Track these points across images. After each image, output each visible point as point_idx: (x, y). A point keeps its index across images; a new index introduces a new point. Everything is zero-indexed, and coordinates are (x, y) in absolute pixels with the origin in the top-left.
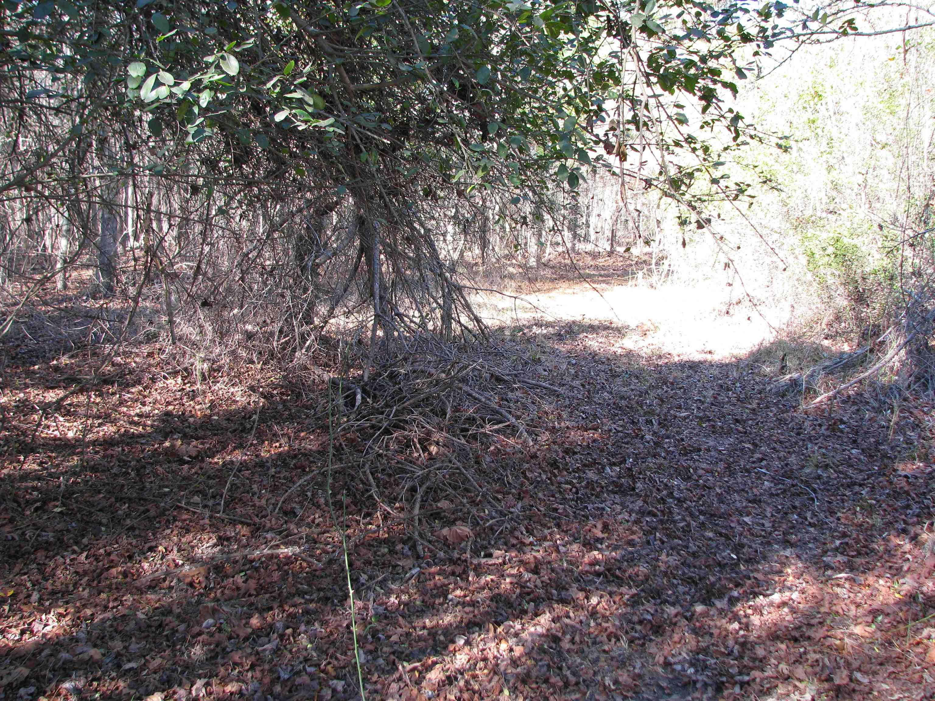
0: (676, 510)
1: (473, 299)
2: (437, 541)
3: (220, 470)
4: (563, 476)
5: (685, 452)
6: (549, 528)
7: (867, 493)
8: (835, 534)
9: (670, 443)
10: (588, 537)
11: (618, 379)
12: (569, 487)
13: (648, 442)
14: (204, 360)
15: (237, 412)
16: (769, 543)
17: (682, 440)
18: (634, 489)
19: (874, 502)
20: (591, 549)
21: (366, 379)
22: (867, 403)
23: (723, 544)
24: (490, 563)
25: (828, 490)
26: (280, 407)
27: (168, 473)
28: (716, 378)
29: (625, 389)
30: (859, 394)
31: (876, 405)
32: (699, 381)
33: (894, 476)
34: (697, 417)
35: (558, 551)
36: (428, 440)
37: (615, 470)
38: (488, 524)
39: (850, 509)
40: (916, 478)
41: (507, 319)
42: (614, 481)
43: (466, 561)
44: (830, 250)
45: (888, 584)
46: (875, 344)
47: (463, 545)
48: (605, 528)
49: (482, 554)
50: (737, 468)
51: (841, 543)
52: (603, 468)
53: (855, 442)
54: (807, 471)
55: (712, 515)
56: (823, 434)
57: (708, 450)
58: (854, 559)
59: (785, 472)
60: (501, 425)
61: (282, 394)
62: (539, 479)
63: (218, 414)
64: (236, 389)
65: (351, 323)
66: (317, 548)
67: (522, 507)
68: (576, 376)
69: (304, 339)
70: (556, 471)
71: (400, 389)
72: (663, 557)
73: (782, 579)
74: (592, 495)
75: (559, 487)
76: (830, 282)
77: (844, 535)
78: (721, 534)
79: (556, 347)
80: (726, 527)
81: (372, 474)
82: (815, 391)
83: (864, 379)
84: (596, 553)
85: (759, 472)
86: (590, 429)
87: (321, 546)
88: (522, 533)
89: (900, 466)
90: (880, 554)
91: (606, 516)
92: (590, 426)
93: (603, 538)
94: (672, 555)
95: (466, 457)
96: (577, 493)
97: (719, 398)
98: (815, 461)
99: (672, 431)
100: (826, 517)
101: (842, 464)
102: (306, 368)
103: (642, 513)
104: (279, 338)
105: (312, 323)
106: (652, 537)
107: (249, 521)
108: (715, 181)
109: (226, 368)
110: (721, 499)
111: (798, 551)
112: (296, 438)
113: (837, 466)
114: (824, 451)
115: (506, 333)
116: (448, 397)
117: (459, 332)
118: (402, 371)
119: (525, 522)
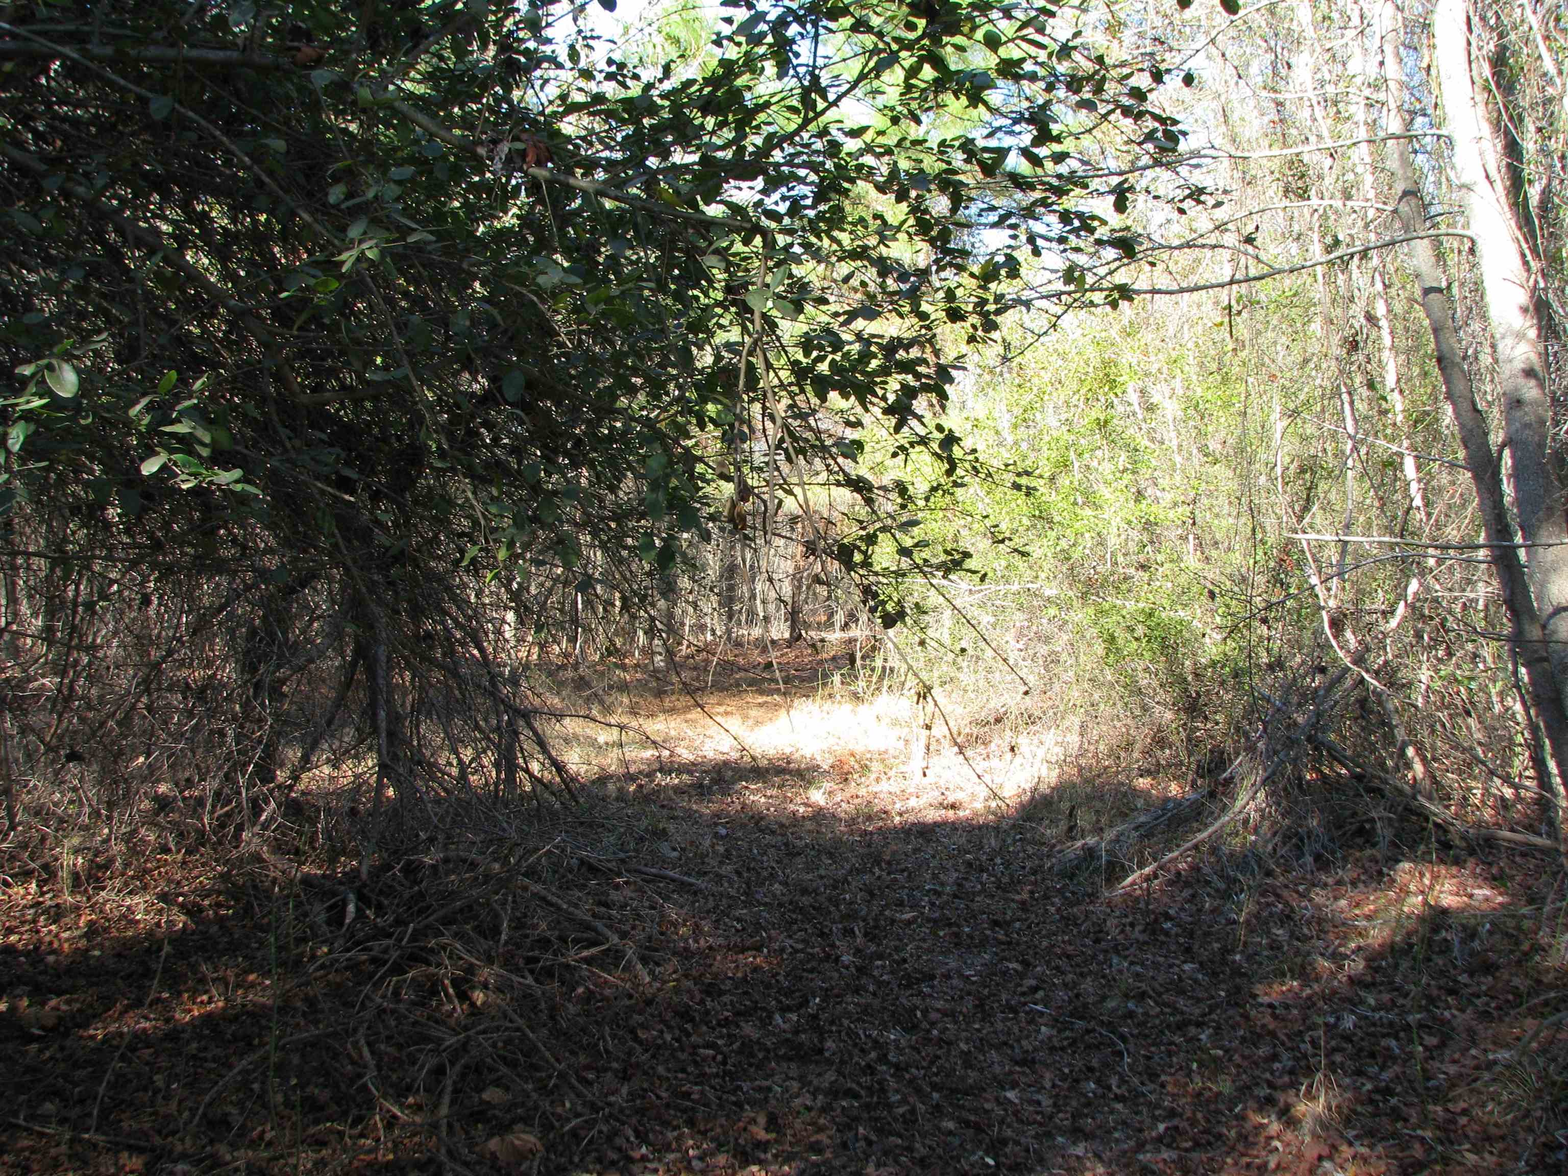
0: (892, 1083)
1: (552, 730)
2: (480, 1163)
3: (98, 1050)
4: (702, 1035)
5: (909, 982)
6: (675, 1128)
7: (1209, 1037)
8: (1157, 1113)
9: (884, 967)
10: (741, 1141)
11: (798, 860)
12: (711, 1052)
13: (847, 968)
14: (76, 851)
15: (135, 940)
16: (1049, 1135)
17: (905, 961)
18: (821, 1051)
19: (1220, 1053)
20: (745, 1164)
21: (364, 876)
22: (1208, 883)
23: (972, 1141)
25: (1146, 1036)
26: (214, 929)
28: (962, 851)
29: (810, 876)
30: (1195, 868)
31: (1222, 886)
32: (934, 857)
33: (1252, 1006)
34: (929, 920)
35: (689, 1168)
36: (467, 981)
37: (790, 1020)
38: (567, 1128)
39: (1181, 1068)
40: (1287, 1007)
41: (611, 762)
42: (787, 1040)
44: (1140, 630)
46: (1217, 783)
47: (525, 1166)
48: (773, 1123)
50: (996, 1005)
51: (1167, 1129)
52: (770, 1017)
53: (1188, 950)
54: (1111, 1004)
55: (953, 1091)
56: (1137, 941)
57: (947, 977)
58: (1189, 1155)
59: (1075, 1008)
60: (594, 950)
61: (219, 905)
62: (660, 1042)
63: (101, 946)
64: (137, 899)
65: (348, 772)
67: (629, 1093)
68: (727, 855)
69: (257, 810)
70: (688, 1026)
71: (420, 892)
72: (870, 1170)
74: (751, 1065)
75: (694, 1054)
76: (1143, 683)
77: (1172, 1114)
78: (968, 1124)
79: (695, 807)
80: (975, 1111)
81: (369, 1044)
82: (1123, 866)
83: (1203, 841)
84: (754, 1169)
85: (1032, 1010)
86: (749, 949)
88: (628, 1140)
89: (1259, 989)
90: (1231, 1143)
91: (773, 1102)
92: (749, 942)
93: (768, 1142)
94: (885, 1165)
95: (535, 1009)
96: (724, 1063)
97: (968, 885)
98: (1123, 987)
99: (887, 947)
100: (1143, 1084)
101: (1168, 990)
102: (261, 860)
103: (834, 1093)
104: (214, 806)
105: (273, 779)
106: (851, 1135)
107: (142, 1144)
108: (904, 552)
109: (118, 864)
110: (968, 1061)
111: (1097, 1145)
112: (238, 986)
113: (1160, 994)
114: (1138, 968)
115: (611, 787)
116: (504, 903)
117: (528, 789)
118: (428, 861)
119: (634, 1120)
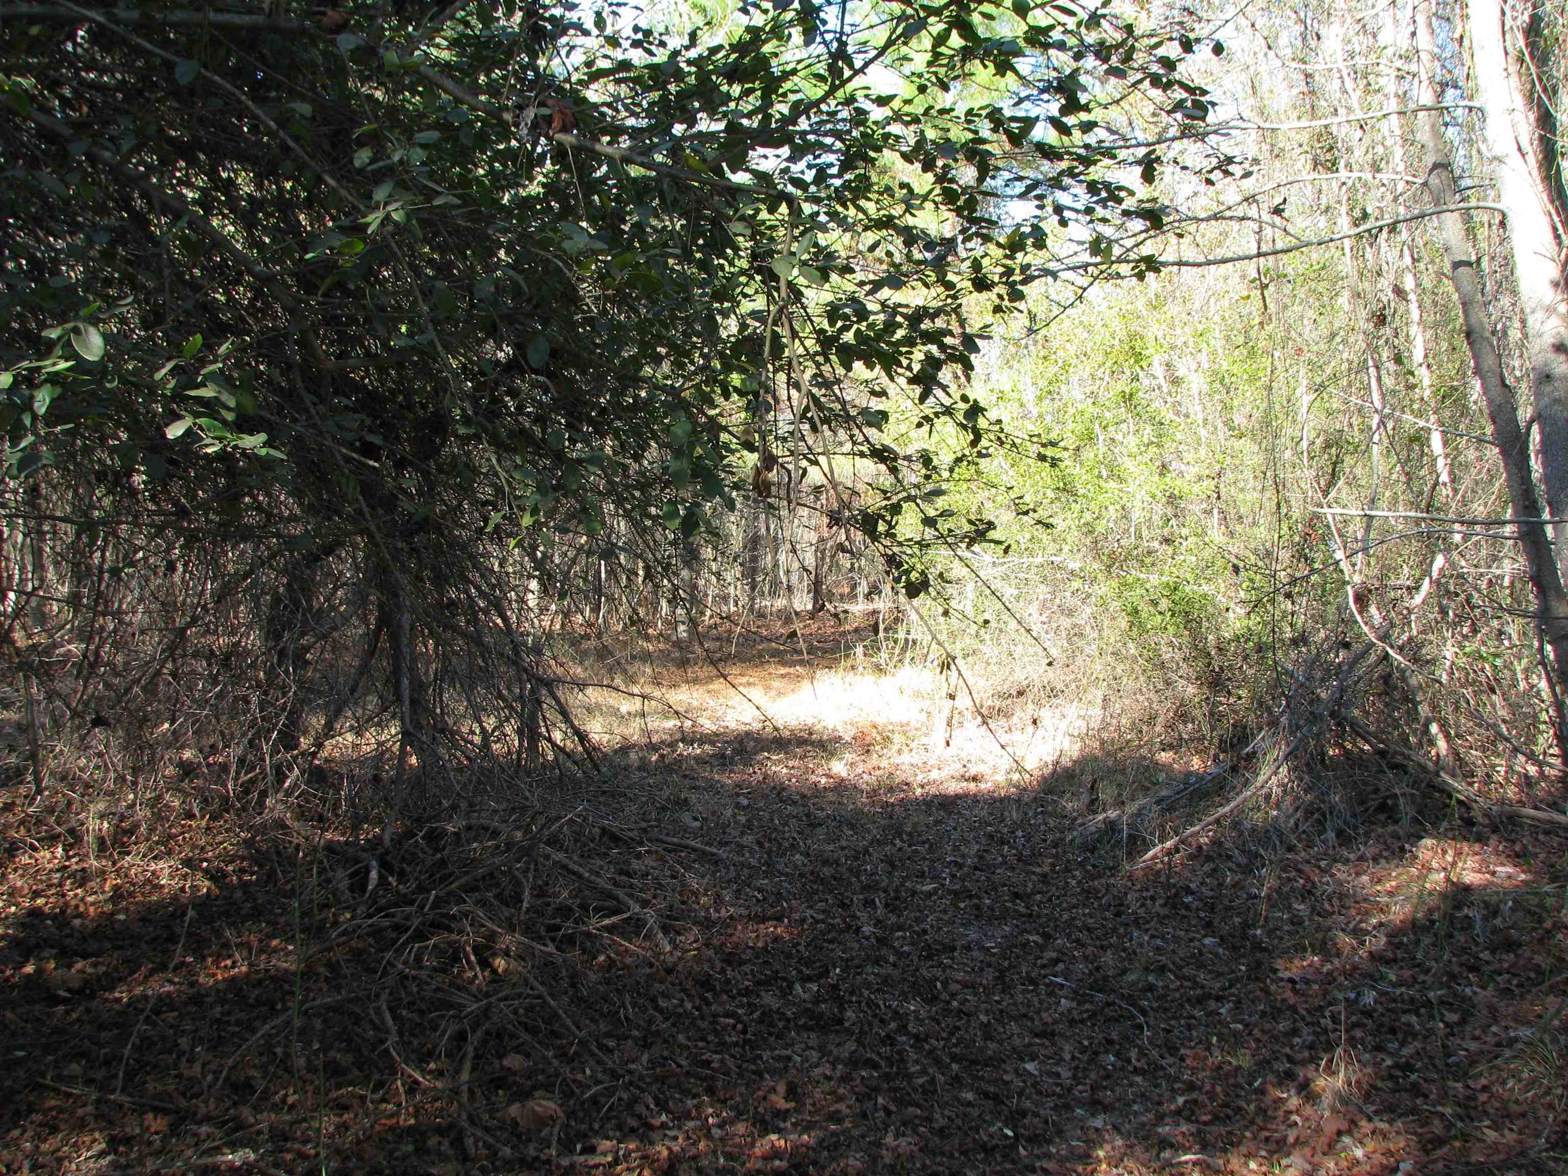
0: (912, 1054)
1: (575, 700)
2: (501, 1128)
3: (123, 1013)
4: (722, 1004)
5: (930, 953)
6: (695, 1096)
7: (1230, 1011)
8: (1176, 1086)
9: (904, 938)
10: (760, 1110)
11: (819, 830)
12: (731, 1021)
13: (867, 938)
14: (102, 817)
15: (160, 904)
16: (1067, 1107)
17: (925, 932)
18: (840, 1022)
19: (1240, 1026)
20: (765, 1132)
21: (387, 843)
22: (1229, 857)
23: (991, 1112)
24: (592, 1163)
25: (1166, 1010)
26: (239, 894)
27: (26, 1021)
28: (984, 823)
29: (831, 847)
30: (1216, 843)
31: (1243, 860)
32: (955, 829)
33: (1273, 980)
34: (950, 892)
35: (709, 1136)
36: (489, 948)
37: (809, 990)
38: (587, 1095)
39: (1200, 1042)
40: (1307, 982)
41: (633, 731)
42: (808, 1010)
43: (548, 1162)
44: (1164, 604)
45: (1264, 1169)
46: (1239, 758)
47: (545, 1132)
48: (792, 1092)
49: (579, 1147)
50: (1016, 977)
51: (1186, 1102)
52: (790, 986)
53: (1209, 924)
54: (1131, 977)
55: (974, 1062)
56: (1158, 915)
57: (968, 948)
58: (1207, 1128)
59: (1096, 981)
60: (614, 919)
61: (242, 871)
62: (680, 1010)
63: (126, 910)
64: (161, 864)
65: (370, 742)
66: (288, 1151)
67: (650, 1061)
68: (749, 826)
69: (281, 777)
70: (709, 995)
71: (442, 859)
72: (889, 1139)
73: (1089, 1168)
74: (771, 1034)
75: (715, 1022)
76: (1166, 657)
77: (1191, 1087)
78: (987, 1095)
79: (717, 777)
80: (994, 1082)
81: (391, 1009)
82: (1144, 839)
83: (1224, 816)
84: (774, 1137)
85: (1052, 982)
86: (769, 919)
87: (297, 1146)
88: (648, 1107)
89: (1279, 964)
90: (1250, 1117)
91: (793, 1071)
92: (770, 912)
93: (787, 1110)
94: (904, 1135)
95: (556, 978)
96: (744, 1032)
97: (988, 857)
98: (1143, 961)
99: (907, 918)
100: (1162, 1057)
101: (1188, 964)
102: (284, 826)
103: (854, 1062)
104: (238, 773)
105: (297, 746)
106: (870, 1104)
107: (167, 1105)
108: (929, 522)
109: (143, 828)
110: (987, 1032)
111: (1116, 1118)
112: (261, 951)
113: (1180, 968)
114: (1159, 942)
115: (633, 756)
116: (526, 871)
117: (550, 757)
118: (450, 828)
119: (654, 1088)
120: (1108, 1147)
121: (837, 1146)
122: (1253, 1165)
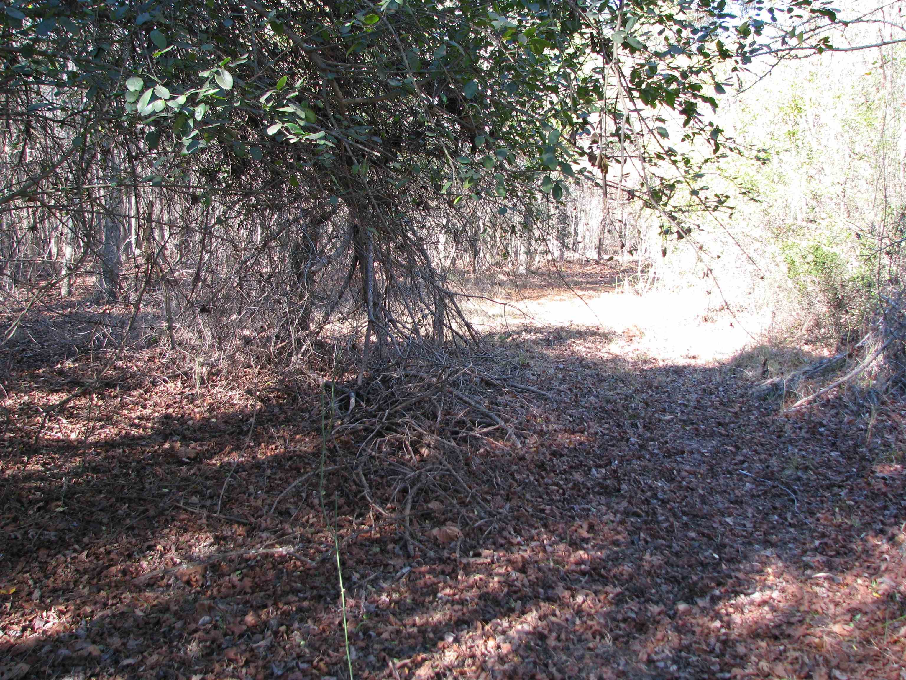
0: (660, 511)
1: (465, 305)
2: (428, 541)
3: (217, 472)
4: (551, 478)
5: (669, 455)
6: (536, 528)
7: (846, 494)
8: (815, 534)
9: (654, 445)
10: (574, 537)
11: (604, 384)
12: (556, 488)
13: (633, 445)
14: (203, 365)
15: (235, 415)
16: (750, 543)
17: (667, 442)
18: (619, 490)
19: (852, 503)
20: (577, 549)
21: (360, 383)
22: (846, 407)
23: (706, 544)
24: (479, 562)
25: (808, 492)
26: (277, 410)
27: (167, 473)
28: (699, 383)
29: (611, 393)
30: (838, 398)
31: (855, 408)
32: (683, 385)
33: (872, 478)
34: (680, 420)
35: (545, 551)
36: (419, 442)
37: (601, 472)
38: (476, 525)
39: (829, 510)
40: (894, 479)
41: (497, 325)
42: (599, 483)
43: (455, 560)
44: (810, 258)
45: (866, 583)
46: (853, 350)
47: (452, 545)
48: (591, 528)
49: (471, 553)
50: (720, 470)
51: (821, 543)
52: (590, 470)
53: (834, 444)
54: (788, 472)
55: (695, 516)
56: (803, 438)
57: (692, 452)
58: (833, 559)
59: (766, 474)
60: (490, 428)
61: (279, 397)
62: (527, 481)
63: (216, 417)
64: (234, 392)
65: (346, 328)
66: (311, 548)
67: (511, 508)
68: (564, 380)
69: (299, 344)
70: (543, 473)
71: (392, 393)
72: (647, 557)
73: (763, 578)
74: (579, 496)
75: (547, 488)
76: (810, 289)
77: (823, 535)
78: (703, 535)
79: (545, 352)
80: (707, 528)
81: (365, 475)
82: (795, 395)
83: (843, 383)
84: (581, 552)
85: (741, 473)
86: (577, 432)
87: (315, 546)
88: (510, 533)
89: (878, 468)
90: (858, 554)
91: (592, 516)
92: (577, 428)
93: (589, 538)
94: (655, 555)
95: (457, 459)
96: (564, 494)
97: (703, 402)
98: (795, 463)
99: (656, 434)
100: (806, 518)
101: (821, 466)
102: (302, 373)
103: (627, 513)
104: (276, 343)
105: (308, 328)
106: (636, 537)
107: (245, 521)
108: (694, 193)
109: (224, 372)
110: (703, 500)
111: (778, 550)
112: (291, 441)
113: (817, 468)
114: (804, 453)
115: (496, 338)
116: (439, 401)
117: (450, 338)
118: (395, 375)
119: (513, 523)
120: (774, 567)
121: (617, 559)
122: (860, 581)
